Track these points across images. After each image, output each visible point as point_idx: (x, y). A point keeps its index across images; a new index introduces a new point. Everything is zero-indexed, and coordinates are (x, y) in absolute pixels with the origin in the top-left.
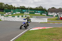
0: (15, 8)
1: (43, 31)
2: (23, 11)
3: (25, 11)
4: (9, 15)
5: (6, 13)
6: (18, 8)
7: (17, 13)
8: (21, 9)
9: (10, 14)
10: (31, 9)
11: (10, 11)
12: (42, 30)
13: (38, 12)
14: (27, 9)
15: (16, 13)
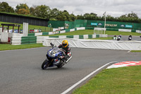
0: (73, 18)
1: (138, 70)
2: (92, 24)
3: (96, 24)
4: (60, 34)
5: (54, 30)
6: (80, 18)
7: (78, 29)
8: (86, 19)
9: (61, 32)
10: (110, 20)
11: (63, 25)
12: (136, 68)
13: (127, 26)
14: (102, 19)
15: (76, 29)
